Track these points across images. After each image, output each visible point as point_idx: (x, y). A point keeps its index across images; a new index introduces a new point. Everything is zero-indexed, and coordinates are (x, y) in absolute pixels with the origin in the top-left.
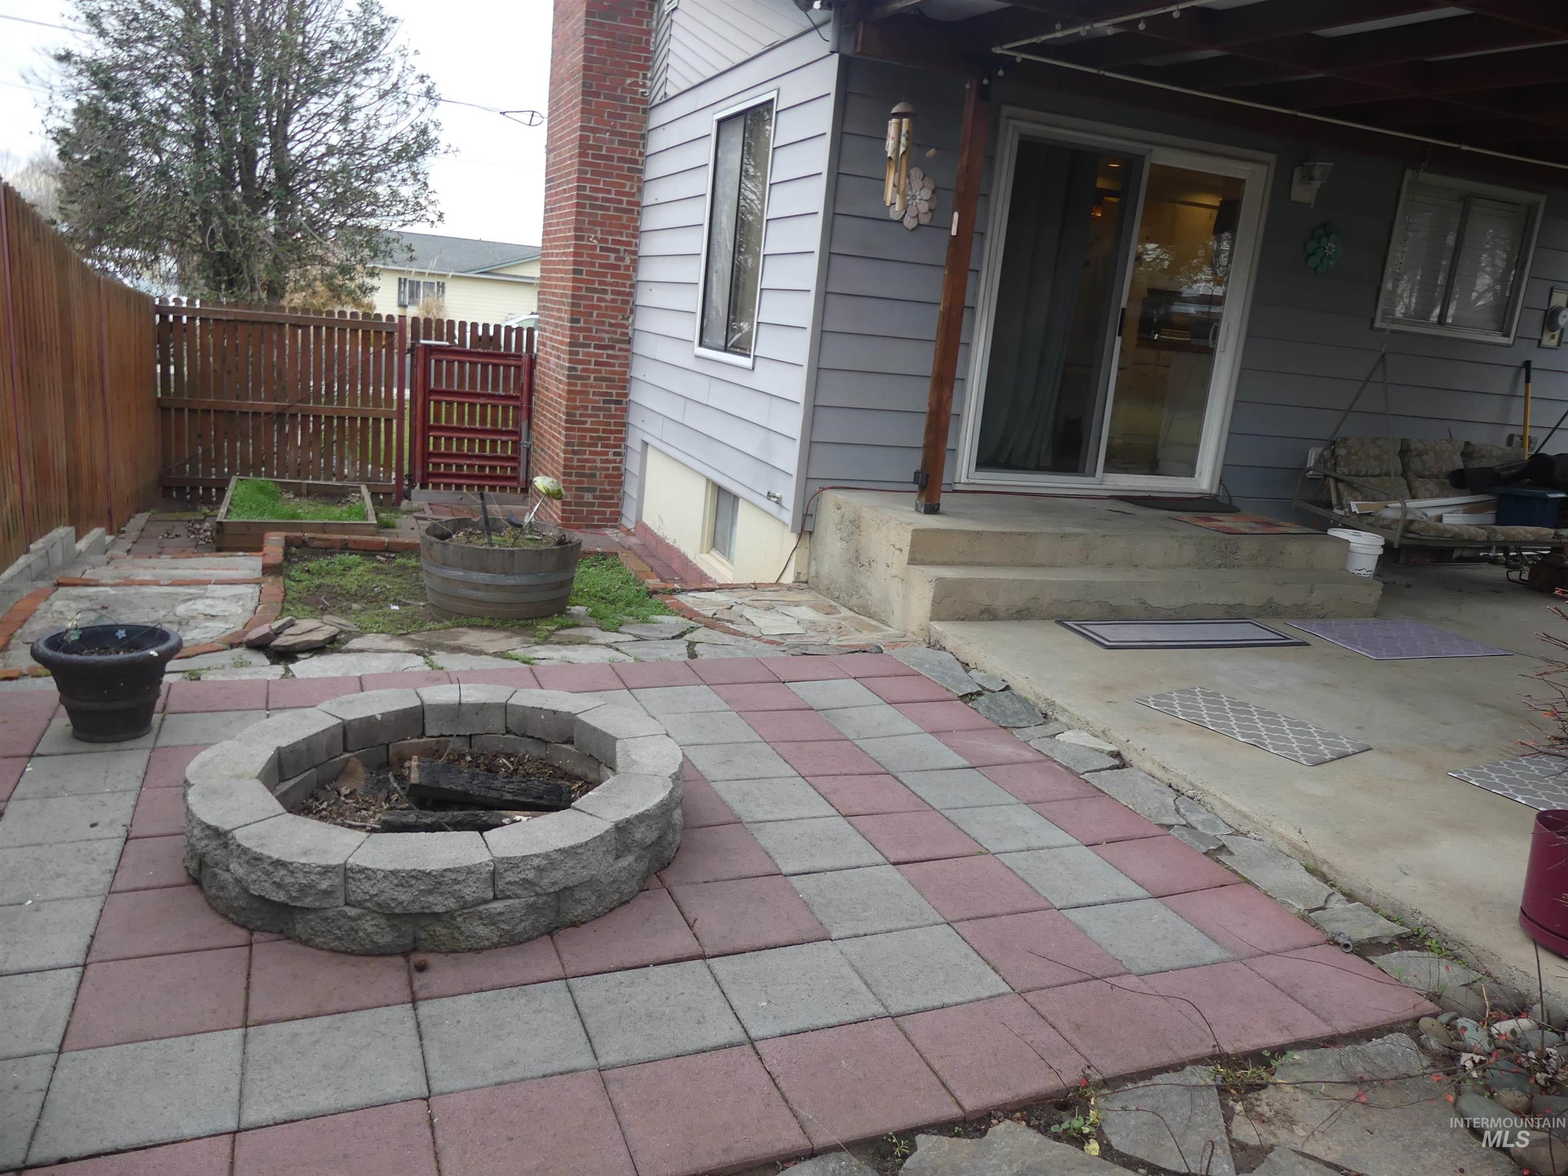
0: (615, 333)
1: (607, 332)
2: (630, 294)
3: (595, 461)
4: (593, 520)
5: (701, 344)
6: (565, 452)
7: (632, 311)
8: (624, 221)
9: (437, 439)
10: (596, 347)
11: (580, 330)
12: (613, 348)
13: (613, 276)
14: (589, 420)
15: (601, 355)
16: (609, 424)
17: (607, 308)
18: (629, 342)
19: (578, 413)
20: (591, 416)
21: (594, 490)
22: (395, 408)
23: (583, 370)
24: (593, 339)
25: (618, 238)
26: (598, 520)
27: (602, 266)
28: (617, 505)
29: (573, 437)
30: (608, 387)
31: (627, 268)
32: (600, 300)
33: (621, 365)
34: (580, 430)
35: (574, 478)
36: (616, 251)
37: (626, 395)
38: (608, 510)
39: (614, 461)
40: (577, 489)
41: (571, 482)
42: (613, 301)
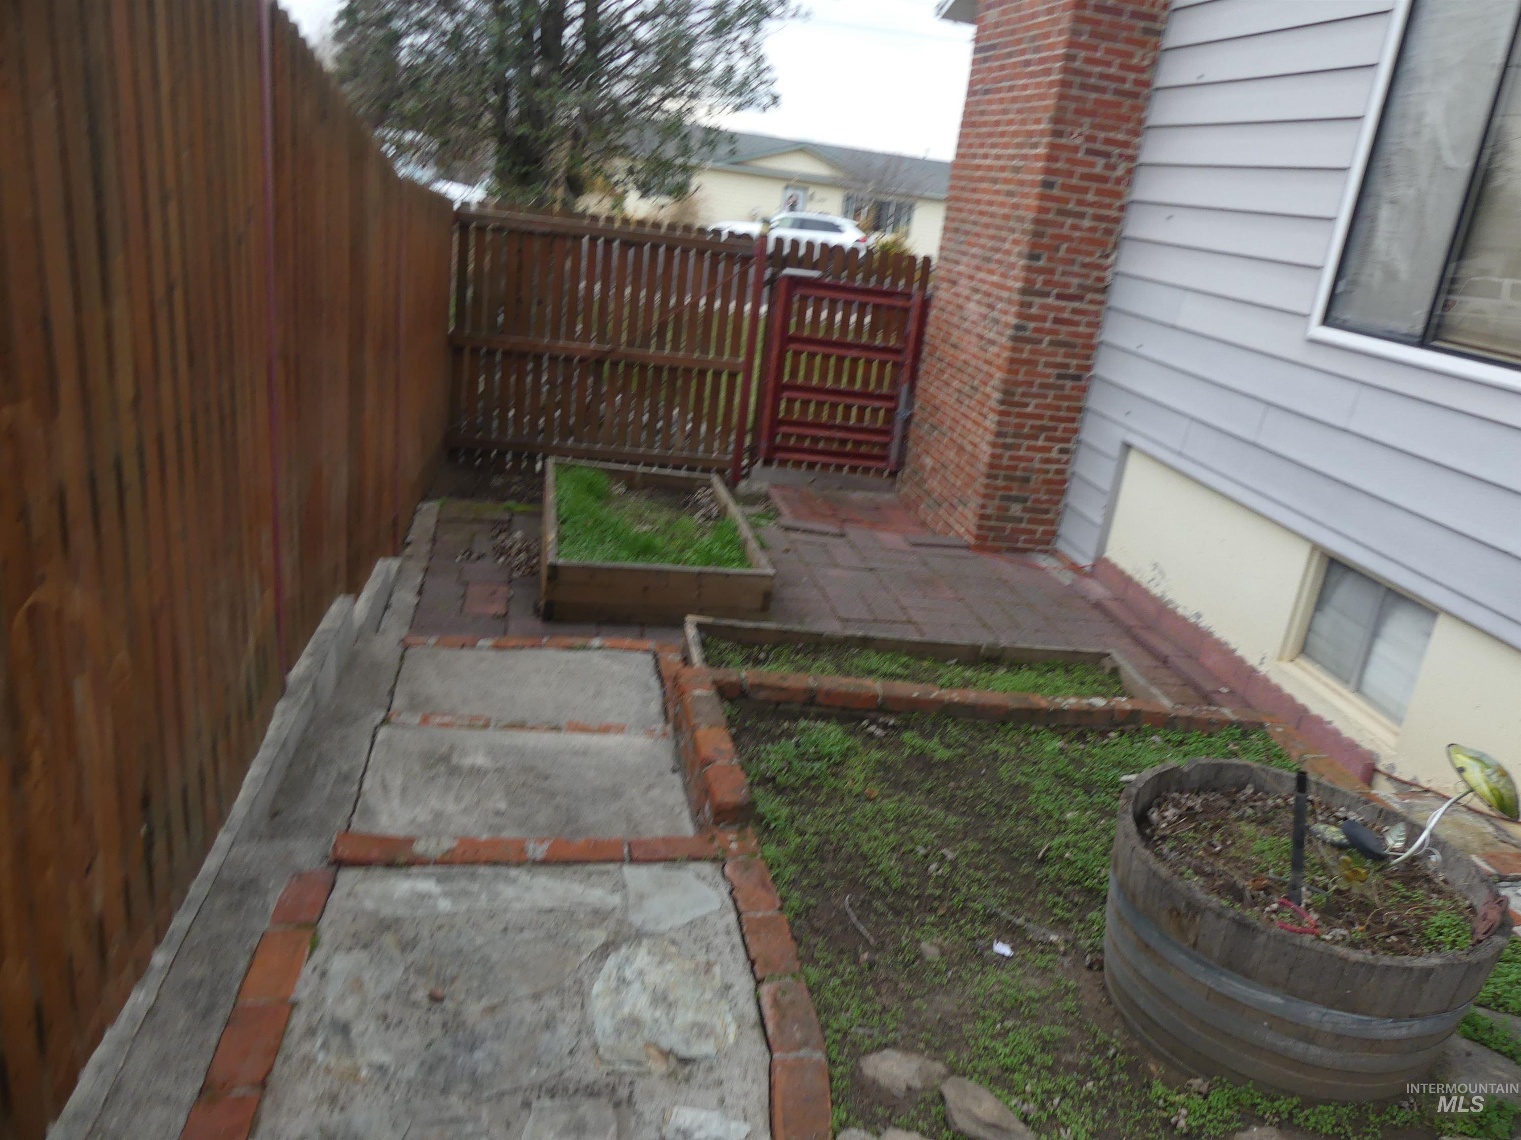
0: (1086, 276)
1: (1077, 275)
2: (1117, 220)
3: (1031, 460)
4: (1017, 541)
5: (1327, 320)
6: (994, 445)
7: (1116, 246)
8: (1124, 110)
9: (791, 401)
10: (1059, 297)
11: (1041, 271)
12: (1080, 298)
13: (1099, 192)
14: (1034, 402)
15: (1062, 309)
16: (1058, 408)
17: (1082, 240)
18: (1104, 290)
19: (1020, 390)
20: (1036, 396)
21: (1025, 500)
22: (741, 359)
23: (1036, 330)
24: (1056, 284)
25: (1111, 135)
26: (1025, 541)
27: (1084, 177)
28: (1052, 522)
29: (1007, 424)
30: (1066, 355)
31: (1118, 181)
32: (1074, 227)
33: (1089, 324)
34: (1020, 415)
35: (1000, 483)
36: (1107, 155)
37: (1088, 368)
38: (1041, 528)
39: (1058, 461)
40: (1003, 498)
41: (997, 488)
42: (1092, 229)
